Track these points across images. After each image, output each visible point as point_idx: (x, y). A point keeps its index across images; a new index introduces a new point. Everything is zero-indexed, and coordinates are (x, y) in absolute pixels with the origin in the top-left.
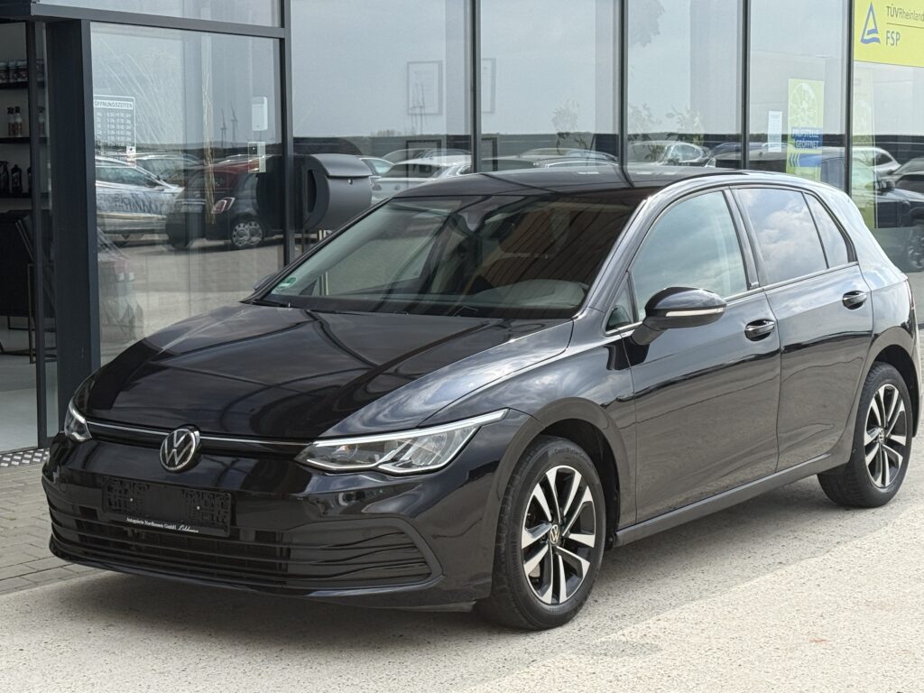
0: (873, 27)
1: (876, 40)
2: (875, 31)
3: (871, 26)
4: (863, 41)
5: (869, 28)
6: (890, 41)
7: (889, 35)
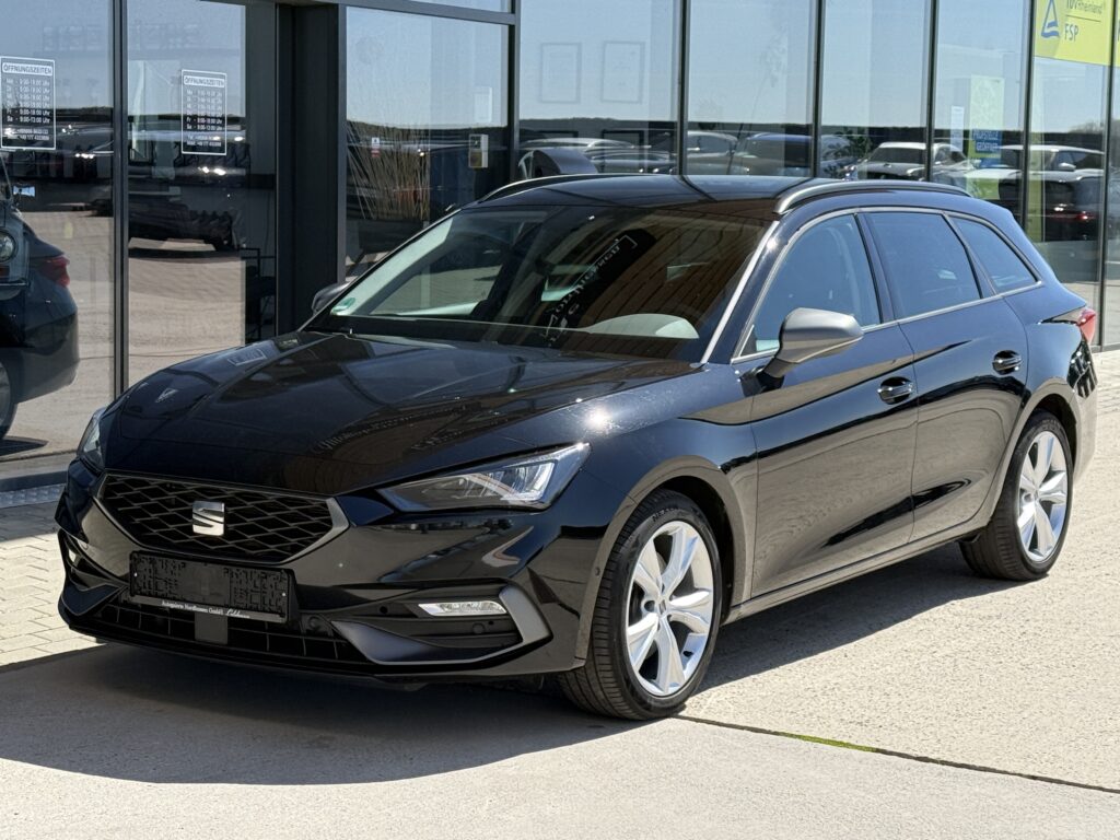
0: (1053, 20)
1: (1055, 34)
2: (1054, 24)
3: (1051, 19)
4: (1046, 35)
5: (1049, 21)
6: (1069, 35)
7: (1068, 28)
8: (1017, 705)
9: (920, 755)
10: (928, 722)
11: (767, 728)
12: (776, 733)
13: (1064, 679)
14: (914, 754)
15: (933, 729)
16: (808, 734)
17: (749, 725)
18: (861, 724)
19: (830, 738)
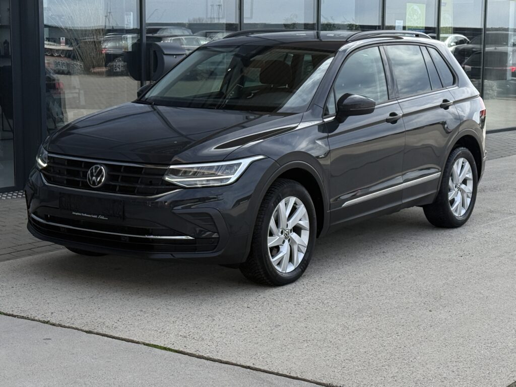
8: (275, 325)
9: (201, 354)
10: (221, 335)
11: (135, 339)
12: (138, 343)
13: (311, 311)
14: (197, 353)
15: (218, 340)
16: (152, 343)
17: (127, 338)
18: (185, 337)
19: (162, 345)
